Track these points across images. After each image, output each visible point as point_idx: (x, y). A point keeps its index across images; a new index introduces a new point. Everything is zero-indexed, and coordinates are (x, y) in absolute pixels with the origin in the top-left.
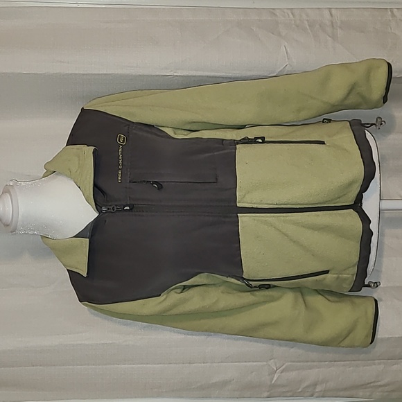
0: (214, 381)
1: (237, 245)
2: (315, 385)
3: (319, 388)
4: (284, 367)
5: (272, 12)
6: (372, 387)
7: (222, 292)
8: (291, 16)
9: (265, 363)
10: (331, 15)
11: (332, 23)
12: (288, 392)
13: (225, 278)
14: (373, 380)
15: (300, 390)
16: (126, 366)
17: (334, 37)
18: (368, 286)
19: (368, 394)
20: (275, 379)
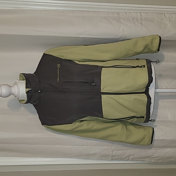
0: (91, 153)
1: (101, 106)
2: (129, 156)
3: (131, 157)
4: (117, 149)
5: (118, 13)
6: (151, 158)
7: (95, 123)
8: (125, 15)
9: (110, 147)
10: (141, 15)
11: (141, 18)
12: (119, 158)
13: (97, 118)
14: (151, 155)
15: (123, 158)
16: (59, 146)
17: (141, 24)
18: (151, 121)
19: (149, 160)
20: (114, 153)
